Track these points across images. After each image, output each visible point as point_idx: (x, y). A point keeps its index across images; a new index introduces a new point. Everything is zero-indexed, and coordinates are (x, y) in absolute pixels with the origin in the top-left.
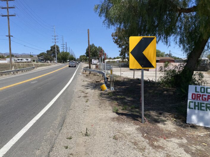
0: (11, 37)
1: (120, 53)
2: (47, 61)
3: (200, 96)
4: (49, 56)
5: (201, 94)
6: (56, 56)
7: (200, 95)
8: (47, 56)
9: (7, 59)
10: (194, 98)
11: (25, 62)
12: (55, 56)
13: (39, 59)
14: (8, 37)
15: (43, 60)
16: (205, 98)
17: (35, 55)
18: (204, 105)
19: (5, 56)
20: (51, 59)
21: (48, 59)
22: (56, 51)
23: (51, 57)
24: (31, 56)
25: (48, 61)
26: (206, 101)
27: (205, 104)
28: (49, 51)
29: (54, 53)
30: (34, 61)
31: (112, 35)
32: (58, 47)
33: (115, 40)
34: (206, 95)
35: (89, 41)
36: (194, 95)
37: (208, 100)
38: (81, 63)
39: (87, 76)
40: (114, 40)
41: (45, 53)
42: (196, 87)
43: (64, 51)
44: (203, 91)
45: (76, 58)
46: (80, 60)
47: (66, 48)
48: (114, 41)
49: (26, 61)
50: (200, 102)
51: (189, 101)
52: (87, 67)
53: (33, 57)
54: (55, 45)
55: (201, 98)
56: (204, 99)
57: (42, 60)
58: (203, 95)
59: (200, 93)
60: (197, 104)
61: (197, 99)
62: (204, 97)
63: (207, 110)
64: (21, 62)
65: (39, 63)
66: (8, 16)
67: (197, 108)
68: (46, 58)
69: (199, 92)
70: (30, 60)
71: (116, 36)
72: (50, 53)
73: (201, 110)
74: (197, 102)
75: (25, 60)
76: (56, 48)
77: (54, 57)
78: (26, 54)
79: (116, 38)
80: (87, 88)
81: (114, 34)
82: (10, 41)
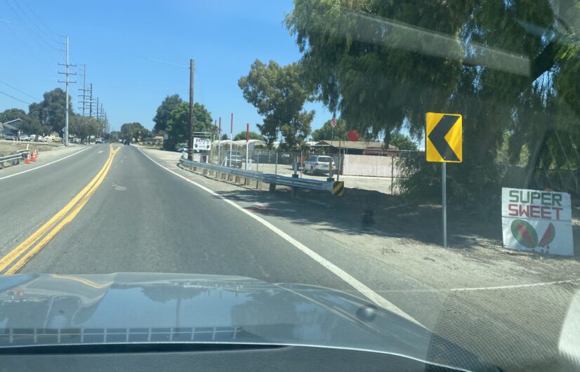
4: (36, 121)
8: (30, 122)
28: (39, 105)
57: (12, 131)
68: (24, 127)
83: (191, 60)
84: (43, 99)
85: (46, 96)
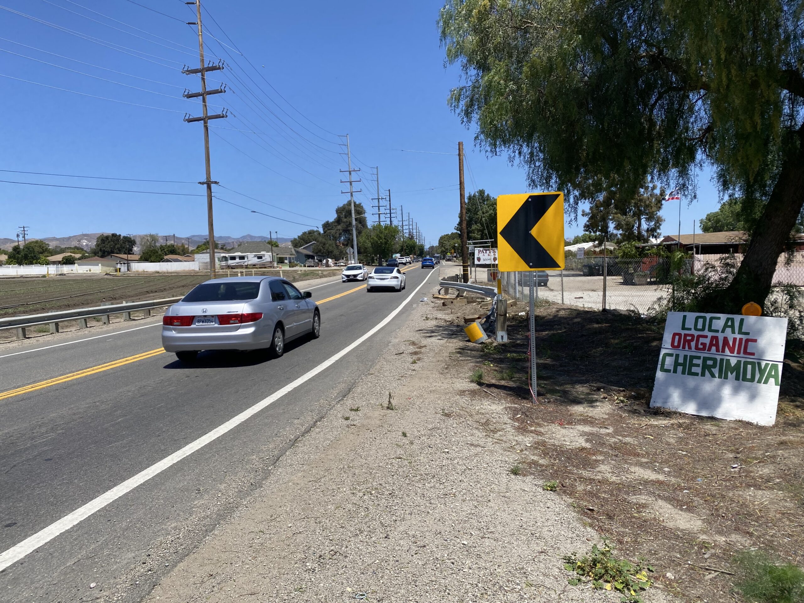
0: (213, 186)
1: (587, 218)
2: (324, 261)
3: (692, 340)
4: (330, 242)
5: (696, 333)
6: (355, 243)
7: (692, 336)
8: (324, 244)
9: (197, 256)
10: (676, 344)
11: (254, 266)
12: (349, 243)
13: (297, 252)
14: (206, 185)
15: (312, 257)
16: (704, 344)
17: (285, 240)
18: (700, 362)
19: (191, 249)
20: (336, 252)
21: (329, 254)
22: (354, 222)
23: (337, 246)
24: (272, 244)
25: (327, 261)
26: (706, 351)
27: (702, 358)
28: (332, 223)
29: (347, 231)
30: (281, 261)
32: (360, 210)
34: (706, 337)
35: (461, 183)
36: (677, 337)
37: (709, 349)
38: (444, 262)
39: (444, 304)
41: (319, 234)
42: (685, 317)
43: (382, 224)
44: (700, 326)
45: (427, 247)
46: (440, 251)
47: (388, 211)
49: (255, 261)
50: (689, 354)
51: (663, 352)
52: (456, 278)
53: (277, 246)
54: (349, 203)
55: (693, 344)
56: (700, 346)
57: (309, 257)
58: (699, 337)
59: (693, 332)
60: (681, 360)
61: (684, 347)
62: (702, 340)
63: (703, 374)
64: (241, 267)
65: (300, 269)
66: (205, 119)
67: (680, 368)
68: (320, 251)
69: (690, 329)
70: (267, 256)
72: (333, 232)
73: (691, 373)
74: (682, 354)
75: (251, 259)
76: (353, 212)
77: (347, 245)
78: (255, 237)
80: (428, 335)
82: (211, 199)
83: (459, 144)
84: (335, 216)
85: (339, 211)
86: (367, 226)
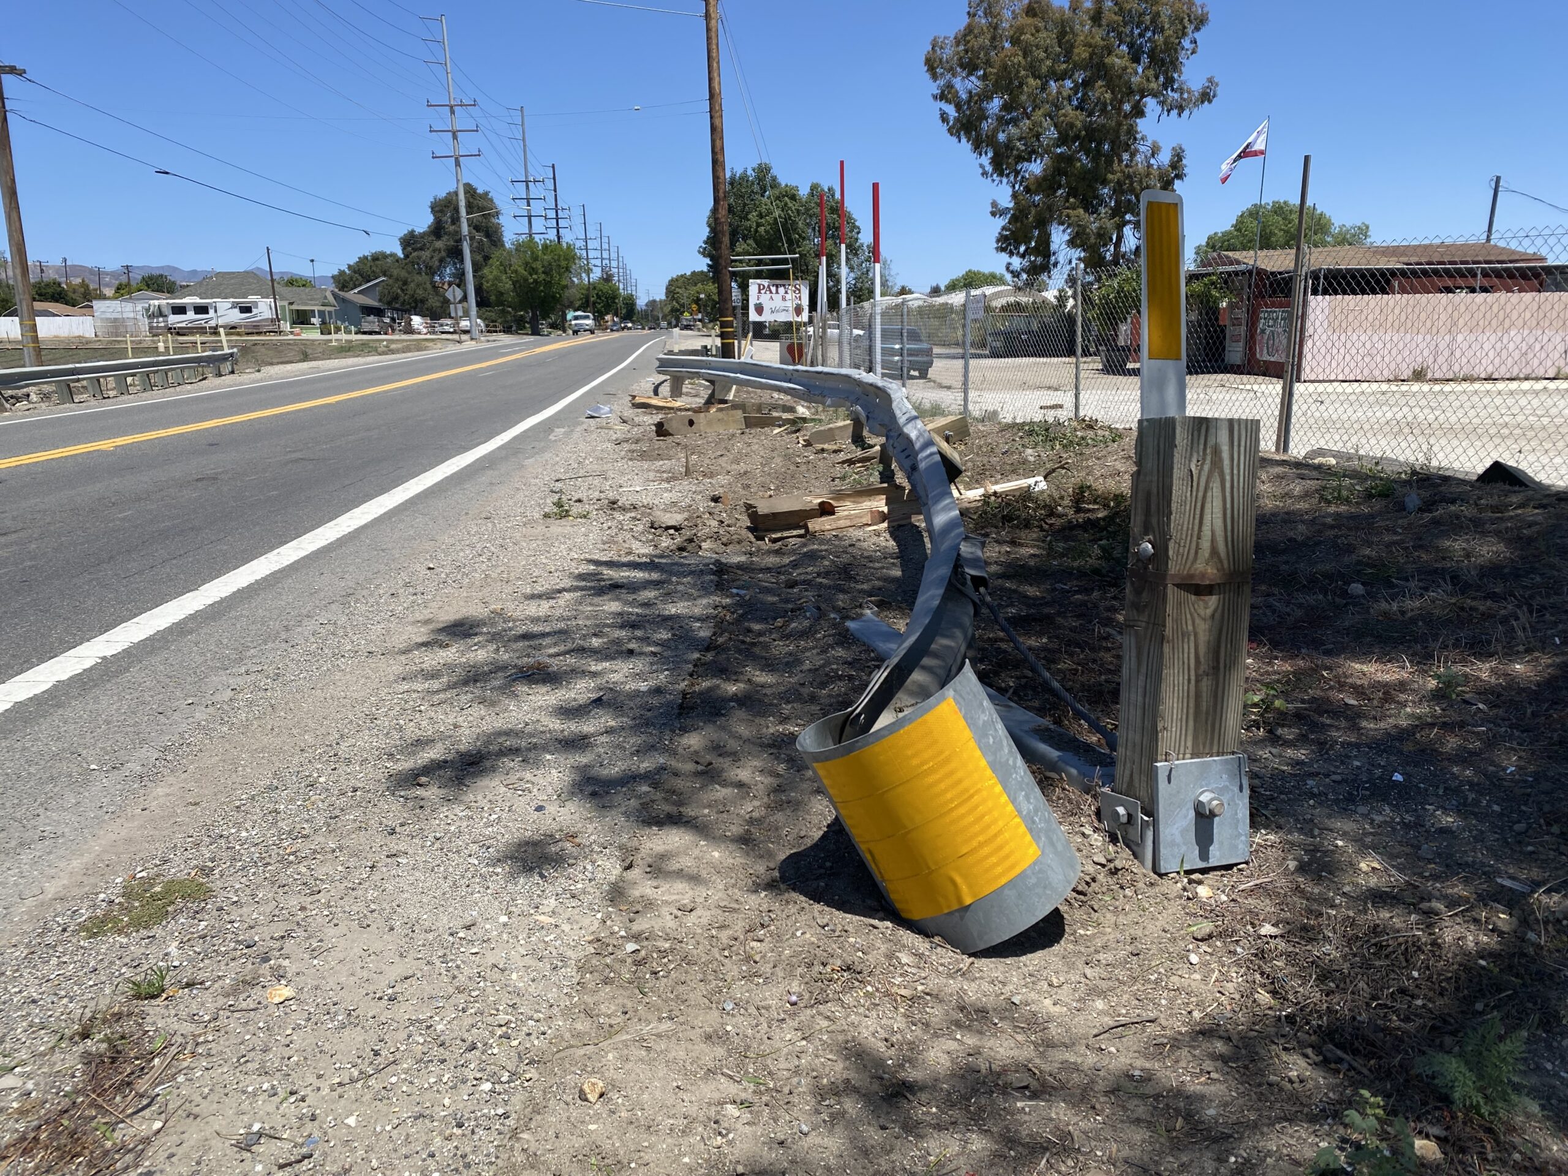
0: (6, 79)
1: (1001, 222)
11: (232, 329)
13: (343, 300)
15: (378, 312)
20: (434, 302)
21: (417, 306)
22: (465, 229)
23: (436, 288)
25: (410, 322)
28: (423, 235)
29: (456, 253)
30: (302, 318)
31: (932, 65)
33: (958, 107)
39: (661, 430)
40: (951, 110)
41: (395, 259)
43: (537, 238)
45: (641, 302)
46: (667, 309)
47: (552, 213)
48: (944, 118)
49: (235, 316)
52: (702, 353)
64: (202, 330)
70: (264, 308)
71: (970, 67)
72: (425, 254)
75: (225, 312)
76: (463, 206)
79: (966, 85)
81: (948, 53)
84: (430, 219)
85: (437, 208)
86: (503, 245)
